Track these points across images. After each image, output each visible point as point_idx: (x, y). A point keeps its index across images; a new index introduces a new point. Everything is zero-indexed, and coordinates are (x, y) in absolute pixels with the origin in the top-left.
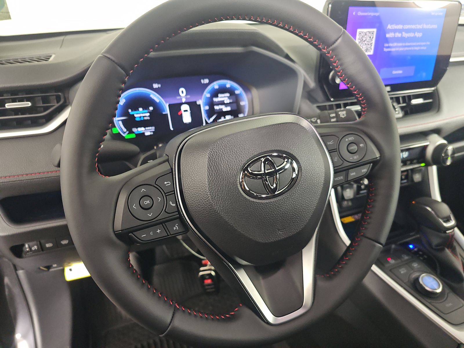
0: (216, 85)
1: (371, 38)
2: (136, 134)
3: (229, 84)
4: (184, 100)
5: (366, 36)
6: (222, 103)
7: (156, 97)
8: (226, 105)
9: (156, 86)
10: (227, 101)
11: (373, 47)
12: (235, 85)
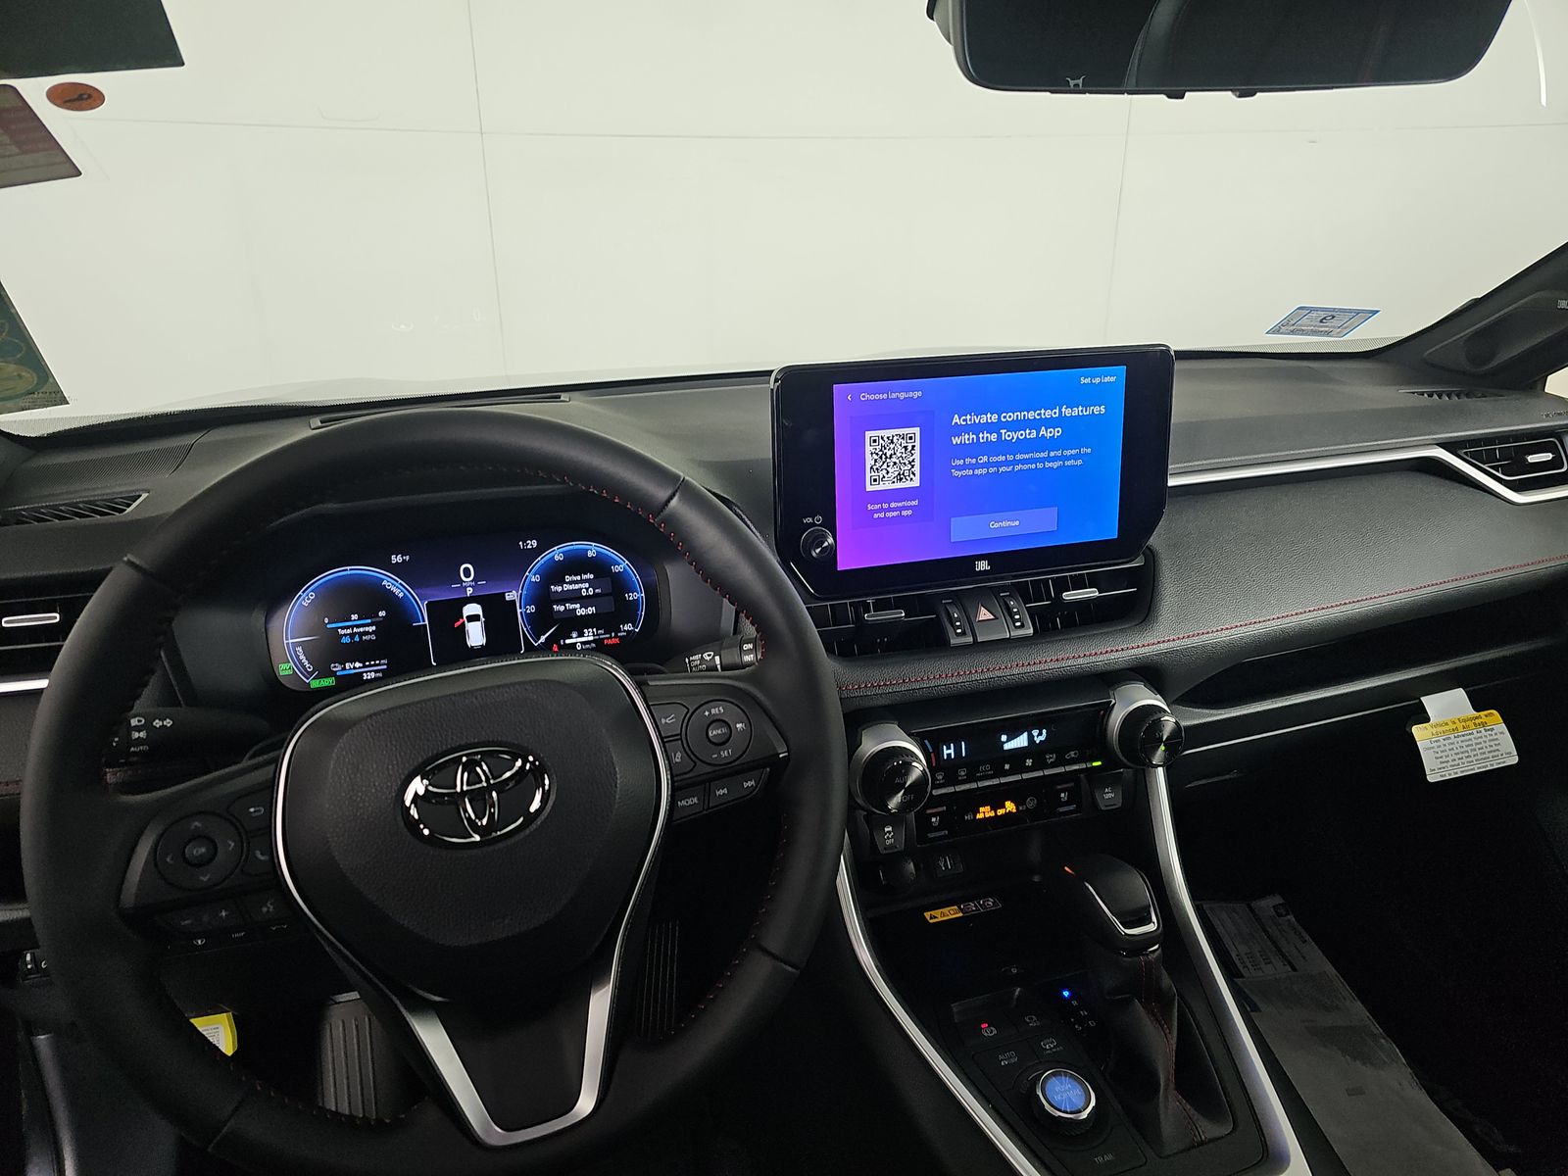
0: (557, 553)
1: (910, 448)
2: (338, 678)
3: (593, 549)
4: (470, 591)
5: (892, 446)
6: (575, 597)
7: (396, 586)
8: (585, 601)
9: (396, 559)
10: (586, 590)
11: (917, 469)
12: (609, 552)
